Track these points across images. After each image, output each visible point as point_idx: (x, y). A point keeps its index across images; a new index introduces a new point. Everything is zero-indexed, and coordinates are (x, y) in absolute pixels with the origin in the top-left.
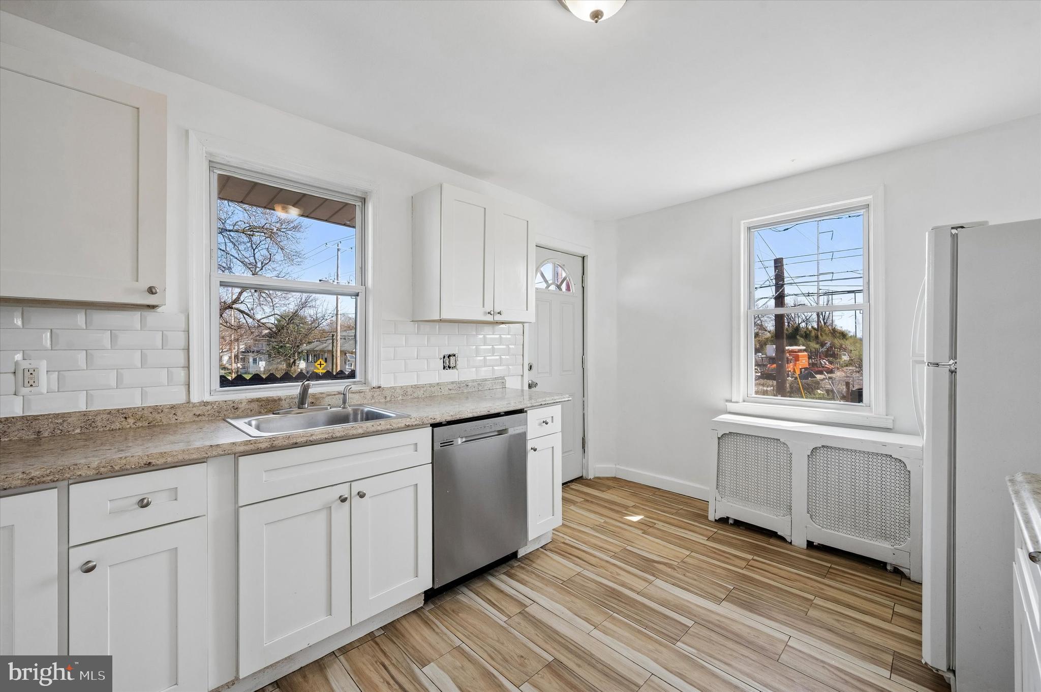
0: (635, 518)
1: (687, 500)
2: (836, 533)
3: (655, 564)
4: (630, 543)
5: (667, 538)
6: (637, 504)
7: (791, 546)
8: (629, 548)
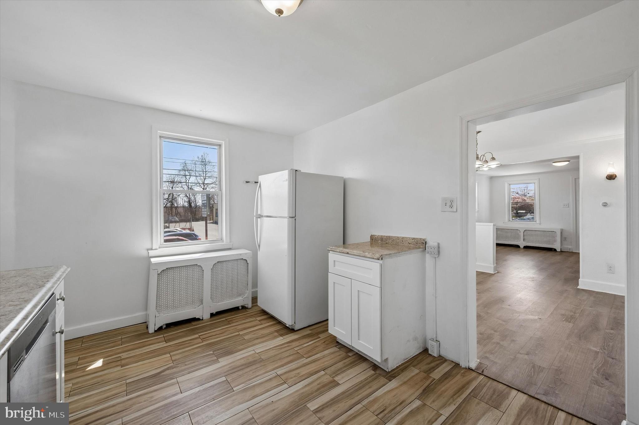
0: (99, 363)
1: (117, 332)
2: (222, 303)
3: (162, 374)
4: (126, 378)
5: (142, 358)
6: (80, 356)
7: (203, 321)
8: (128, 381)
